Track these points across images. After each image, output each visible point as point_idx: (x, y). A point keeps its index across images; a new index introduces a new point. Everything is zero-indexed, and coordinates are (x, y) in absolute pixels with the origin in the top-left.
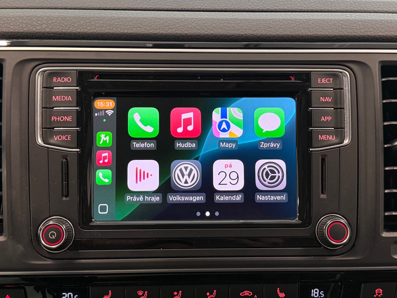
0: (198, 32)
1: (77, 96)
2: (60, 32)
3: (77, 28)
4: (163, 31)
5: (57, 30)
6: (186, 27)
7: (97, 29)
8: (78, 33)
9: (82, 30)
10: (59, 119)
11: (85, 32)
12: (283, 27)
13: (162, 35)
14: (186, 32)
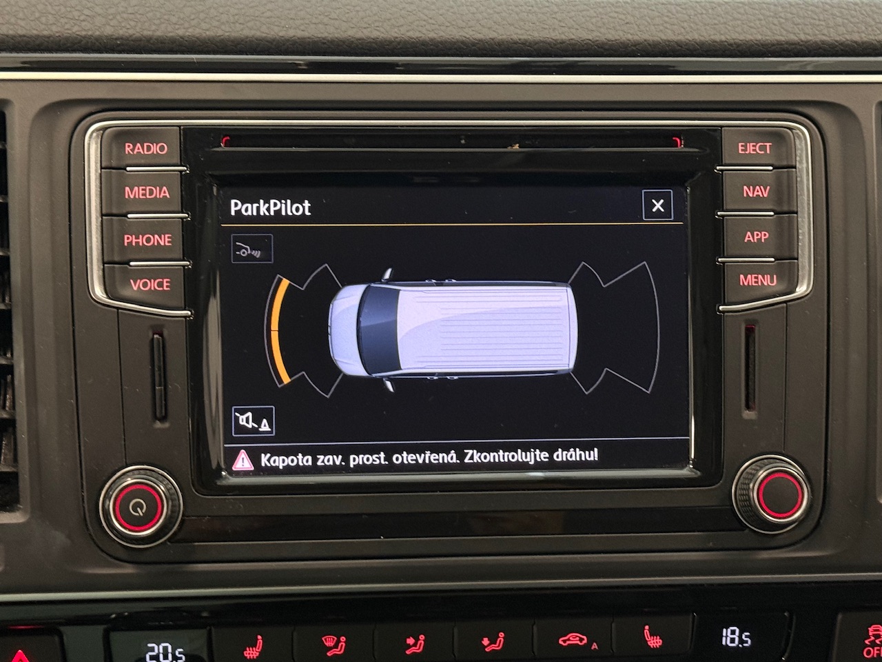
0: (460, 34)
1: (181, 185)
2: (138, 35)
3: (177, 27)
4: (378, 33)
5: (131, 32)
6: (430, 21)
7: (223, 27)
8: (181, 38)
9: (190, 30)
10: (140, 240)
11: (198, 35)
12: (657, 21)
13: (375, 41)
14: (432, 35)
